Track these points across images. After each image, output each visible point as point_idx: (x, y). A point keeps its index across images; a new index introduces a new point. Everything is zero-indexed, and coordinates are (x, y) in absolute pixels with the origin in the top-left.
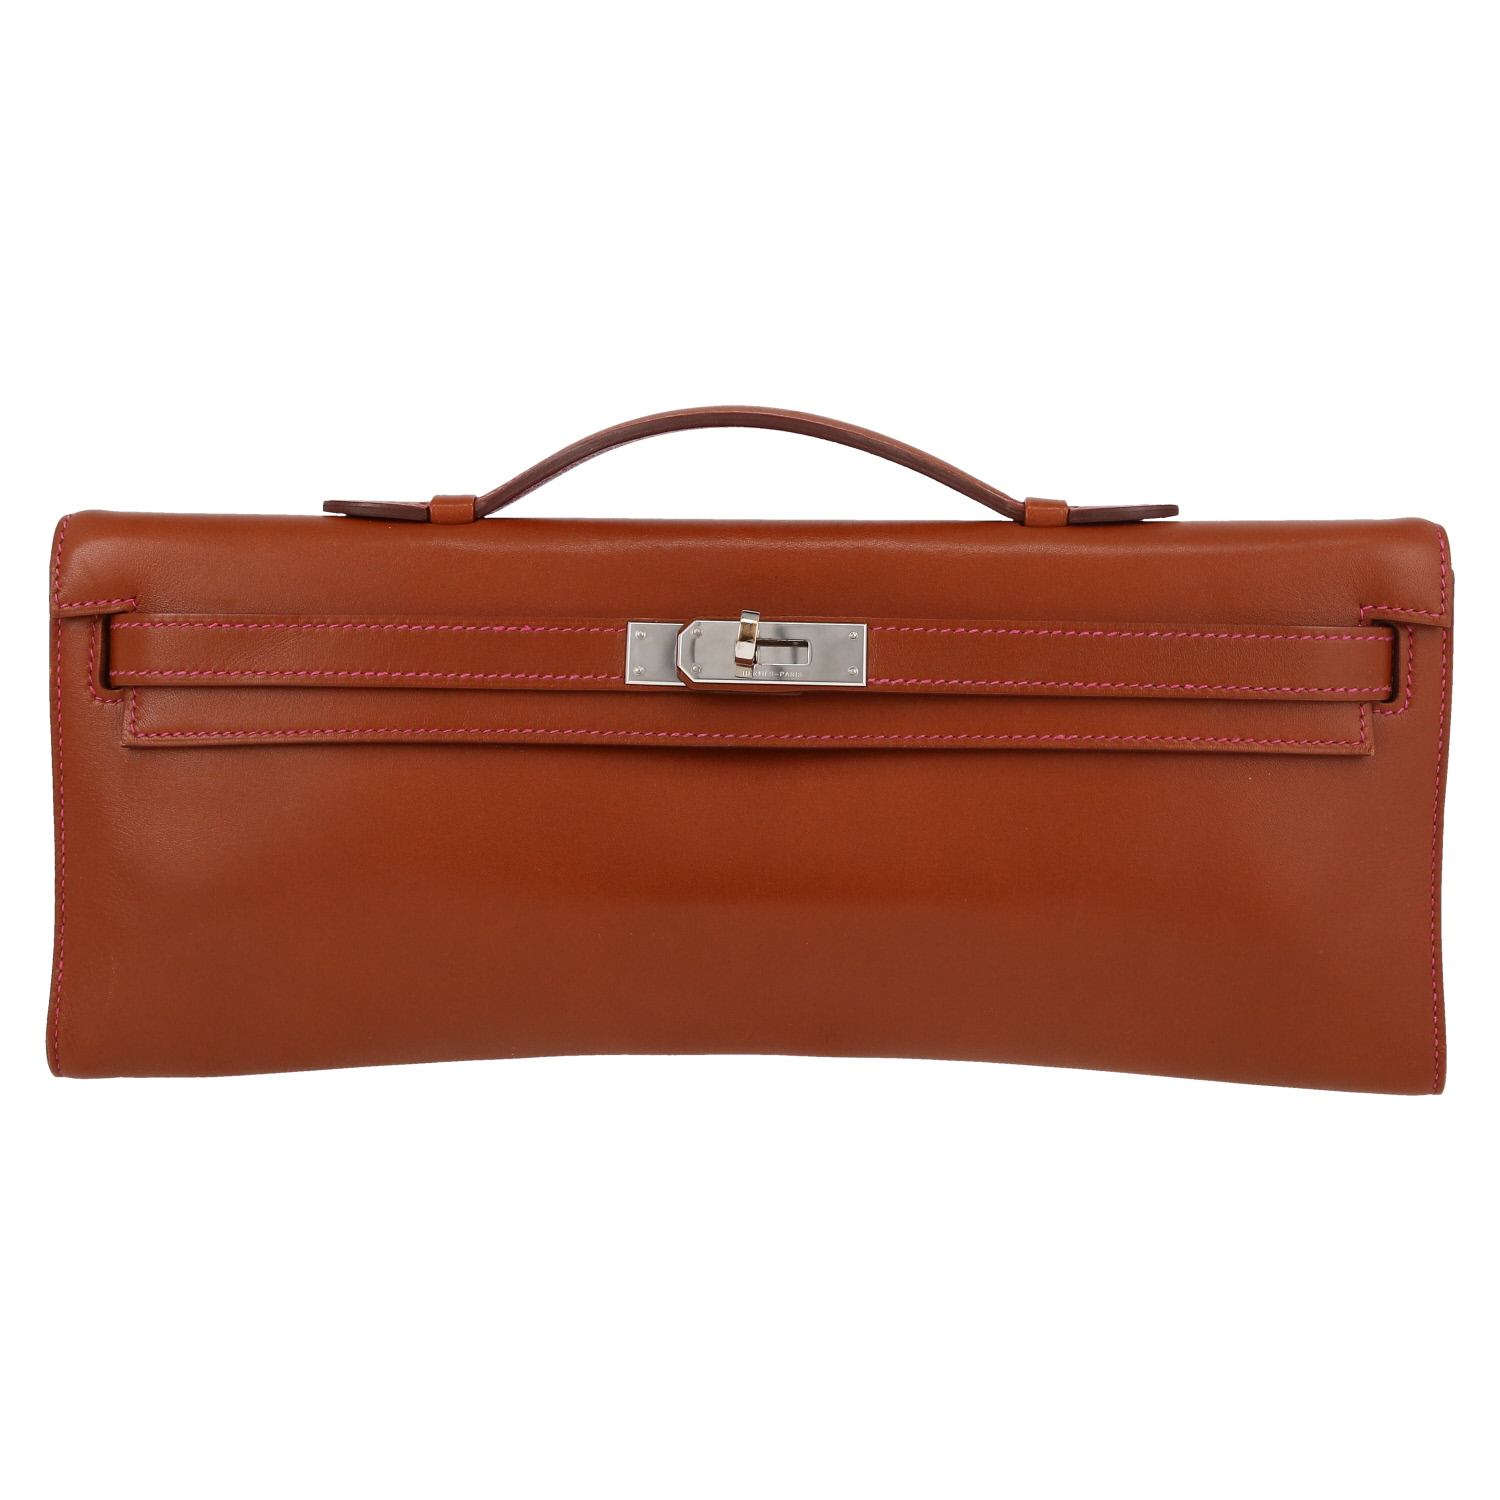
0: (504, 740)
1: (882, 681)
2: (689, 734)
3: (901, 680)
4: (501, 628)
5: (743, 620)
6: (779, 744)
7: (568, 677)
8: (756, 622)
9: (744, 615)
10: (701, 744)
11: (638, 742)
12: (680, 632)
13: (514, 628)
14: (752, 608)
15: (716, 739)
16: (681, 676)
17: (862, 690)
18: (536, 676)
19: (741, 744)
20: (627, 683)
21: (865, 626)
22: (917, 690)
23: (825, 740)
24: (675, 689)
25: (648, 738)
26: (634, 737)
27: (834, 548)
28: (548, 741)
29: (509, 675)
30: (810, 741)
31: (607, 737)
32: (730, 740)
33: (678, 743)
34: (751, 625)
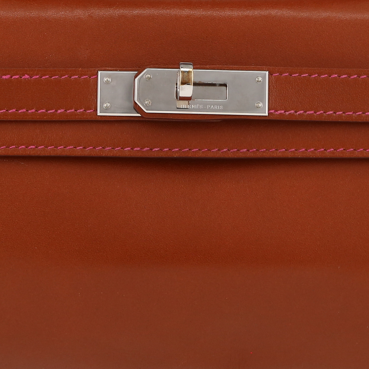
0: (16, 153)
1: (279, 112)
2: (146, 149)
3: (292, 111)
4: (7, 77)
5: (182, 69)
6: (210, 155)
7: (56, 111)
8: (191, 70)
9: (181, 66)
10: (156, 155)
11: (110, 154)
12: (136, 77)
13: (17, 77)
14: (187, 61)
15: (166, 152)
16: (137, 108)
17: (265, 118)
18: (33, 111)
19: (183, 155)
20: (98, 115)
21: (267, 73)
22: (304, 118)
23: (243, 153)
24: (132, 119)
25: (117, 152)
26: (108, 151)
27: (247, 16)
28: (47, 154)
29: (14, 110)
30: (233, 153)
31: (88, 151)
32: (176, 152)
33: (139, 155)
34: (188, 72)
